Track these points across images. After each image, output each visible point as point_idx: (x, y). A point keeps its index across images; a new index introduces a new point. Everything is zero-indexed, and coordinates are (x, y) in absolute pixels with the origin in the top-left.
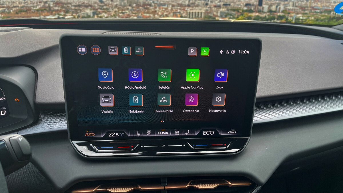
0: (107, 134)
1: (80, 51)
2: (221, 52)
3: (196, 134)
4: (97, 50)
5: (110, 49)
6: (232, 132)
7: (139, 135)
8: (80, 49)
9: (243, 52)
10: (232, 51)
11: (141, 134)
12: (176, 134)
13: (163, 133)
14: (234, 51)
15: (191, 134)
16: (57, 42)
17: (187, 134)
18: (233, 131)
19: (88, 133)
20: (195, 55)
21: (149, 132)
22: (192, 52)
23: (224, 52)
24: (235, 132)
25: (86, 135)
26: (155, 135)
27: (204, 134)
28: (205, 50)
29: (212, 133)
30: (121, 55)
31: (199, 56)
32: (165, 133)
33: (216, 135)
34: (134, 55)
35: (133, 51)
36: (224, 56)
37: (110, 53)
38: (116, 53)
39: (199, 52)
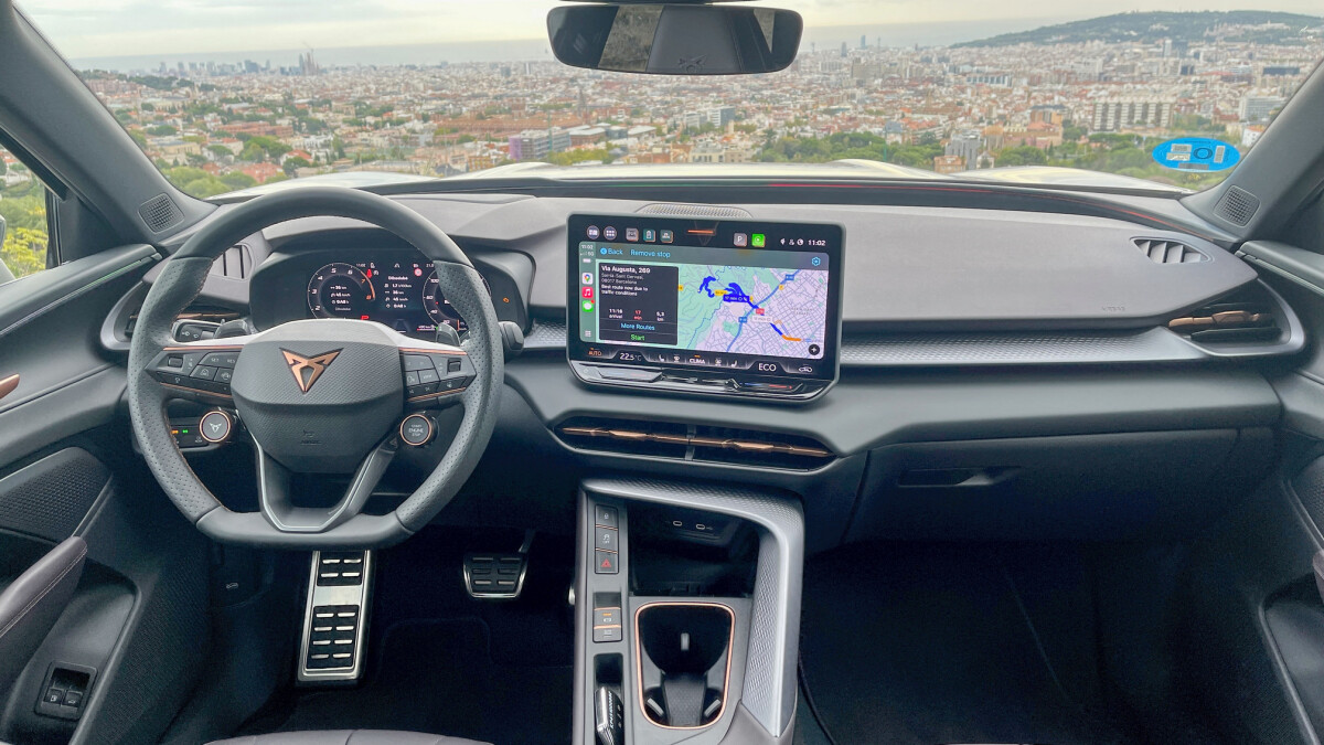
0: (619, 355)
1: (591, 233)
2: (783, 241)
3: (748, 367)
4: (612, 233)
5: (628, 233)
6: (805, 369)
7: (662, 360)
8: (590, 231)
9: (815, 243)
10: (799, 241)
11: (666, 359)
12: (716, 364)
13: (698, 361)
14: (802, 241)
15: (740, 367)
16: (563, 221)
17: (733, 366)
19: (593, 350)
20: (744, 244)
21: (677, 358)
22: (740, 240)
23: (787, 241)
24: (810, 370)
25: (590, 353)
26: (685, 363)
27: (761, 368)
28: (759, 238)
29: (773, 368)
30: (641, 241)
31: (749, 246)
32: (700, 362)
33: (780, 371)
34: (659, 242)
35: (658, 236)
36: (787, 247)
37: (628, 238)
38: (636, 239)
39: (749, 241)
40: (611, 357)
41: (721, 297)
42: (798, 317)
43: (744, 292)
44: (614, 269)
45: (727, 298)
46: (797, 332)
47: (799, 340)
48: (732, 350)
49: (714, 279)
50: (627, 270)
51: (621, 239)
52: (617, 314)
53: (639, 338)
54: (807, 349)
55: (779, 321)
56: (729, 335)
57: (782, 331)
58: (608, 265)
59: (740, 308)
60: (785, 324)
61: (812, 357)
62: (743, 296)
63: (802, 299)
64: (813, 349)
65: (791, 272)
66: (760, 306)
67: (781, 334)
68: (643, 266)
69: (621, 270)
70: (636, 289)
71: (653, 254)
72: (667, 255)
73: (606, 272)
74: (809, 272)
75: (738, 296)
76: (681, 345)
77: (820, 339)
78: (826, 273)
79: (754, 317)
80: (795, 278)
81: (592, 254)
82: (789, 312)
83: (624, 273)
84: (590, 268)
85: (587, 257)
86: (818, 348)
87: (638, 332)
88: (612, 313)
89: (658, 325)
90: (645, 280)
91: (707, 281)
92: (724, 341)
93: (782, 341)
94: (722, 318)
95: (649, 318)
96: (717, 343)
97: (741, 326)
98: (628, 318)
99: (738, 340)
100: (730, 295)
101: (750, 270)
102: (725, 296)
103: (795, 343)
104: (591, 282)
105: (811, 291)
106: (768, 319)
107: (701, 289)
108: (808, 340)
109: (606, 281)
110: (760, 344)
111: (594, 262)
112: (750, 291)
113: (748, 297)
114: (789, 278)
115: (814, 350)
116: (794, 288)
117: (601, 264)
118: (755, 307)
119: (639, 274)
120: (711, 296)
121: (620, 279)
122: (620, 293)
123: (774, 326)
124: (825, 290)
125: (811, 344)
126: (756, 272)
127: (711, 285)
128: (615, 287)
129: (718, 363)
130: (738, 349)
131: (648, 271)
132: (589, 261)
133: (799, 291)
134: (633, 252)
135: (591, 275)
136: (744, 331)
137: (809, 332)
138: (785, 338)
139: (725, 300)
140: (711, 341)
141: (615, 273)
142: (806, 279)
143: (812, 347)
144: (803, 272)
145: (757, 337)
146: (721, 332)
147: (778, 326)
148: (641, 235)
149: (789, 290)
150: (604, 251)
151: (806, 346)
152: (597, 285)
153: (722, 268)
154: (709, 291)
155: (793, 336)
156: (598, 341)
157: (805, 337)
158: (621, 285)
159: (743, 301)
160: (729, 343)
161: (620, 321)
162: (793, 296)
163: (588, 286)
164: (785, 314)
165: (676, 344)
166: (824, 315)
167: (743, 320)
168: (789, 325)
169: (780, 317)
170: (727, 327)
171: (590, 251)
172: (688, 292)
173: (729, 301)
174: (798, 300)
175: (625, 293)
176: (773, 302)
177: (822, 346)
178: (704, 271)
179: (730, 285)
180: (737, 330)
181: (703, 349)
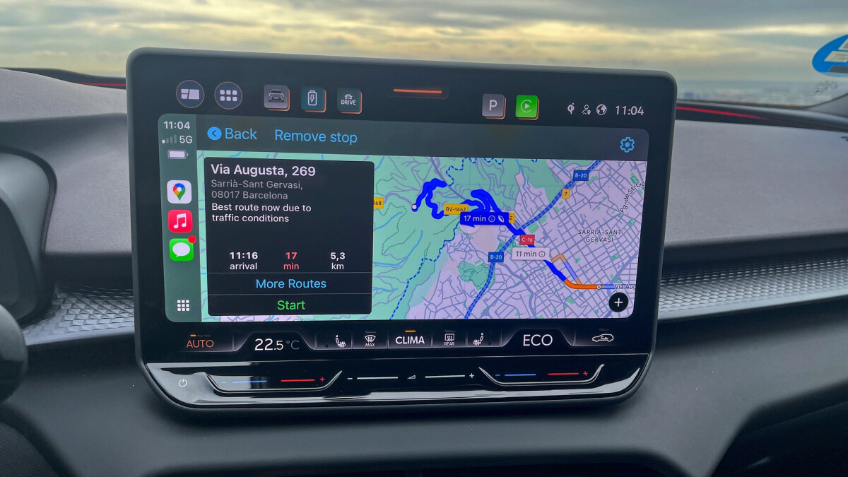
0: (250, 344)
1: (184, 97)
2: (571, 108)
3: (503, 344)
4: (232, 96)
5: (268, 96)
6: (604, 338)
7: (342, 345)
8: (183, 91)
9: (627, 112)
10: (600, 108)
11: (348, 343)
12: (446, 344)
13: (411, 340)
14: (604, 108)
15: (490, 344)
17: (477, 343)
18: (605, 336)
19: (196, 339)
20: (501, 114)
21: (370, 339)
22: (493, 107)
23: (578, 109)
24: (610, 338)
25: (190, 344)
26: (388, 346)
27: (527, 342)
28: (528, 103)
29: (547, 340)
30: (298, 110)
31: (511, 118)
32: (417, 341)
33: (560, 346)
34: (334, 112)
35: (333, 101)
36: (578, 120)
37: (267, 105)
38: (285, 106)
39: (511, 107)
40: (235, 348)
41: (455, 217)
42: (593, 246)
43: (499, 205)
44: (238, 169)
45: (466, 219)
46: (590, 274)
47: (594, 287)
48: (477, 314)
49: (443, 184)
50: (268, 171)
51: (251, 107)
52: (247, 260)
53: (294, 306)
54: (607, 302)
55: (560, 256)
56: (469, 287)
57: (566, 273)
58: (226, 162)
59: (489, 236)
60: (571, 262)
61: (615, 315)
62: (498, 212)
63: (601, 214)
64: (617, 301)
65: (584, 164)
66: (527, 231)
67: (563, 278)
68: (300, 163)
69: (254, 172)
70: (287, 208)
71: (321, 137)
72: (351, 139)
73: (220, 177)
74: (614, 164)
75: (487, 214)
76: (380, 311)
77: (628, 283)
78: (643, 166)
79: (517, 252)
80: (591, 175)
81: (189, 140)
82: (578, 238)
83: (259, 178)
84: (185, 170)
85: (178, 147)
86: (624, 298)
87: (292, 295)
88: (236, 261)
89: (333, 278)
90: (305, 191)
91: (429, 188)
92: (461, 298)
93: (565, 291)
94: (458, 256)
95: (314, 264)
96: (447, 302)
97: (492, 269)
98: (270, 267)
99: (486, 295)
100: (473, 213)
101: (510, 163)
102: (463, 214)
103: (587, 294)
104: (187, 199)
105: (617, 197)
106: (542, 252)
107: (418, 203)
108: (609, 286)
109: (220, 194)
110: (526, 300)
111: (192, 159)
112: (510, 203)
113: (506, 216)
114: (581, 176)
115: (619, 302)
116: (589, 194)
117: (208, 162)
118: (518, 232)
119: (292, 179)
120: (437, 215)
121: (250, 190)
122: (253, 219)
123: (551, 266)
124: (639, 197)
125: (613, 292)
126: (520, 166)
127: (438, 196)
128: (242, 208)
129: (449, 341)
130: (486, 312)
131: (313, 172)
132: (181, 154)
133: (597, 199)
134: (279, 134)
135: (187, 184)
136: (499, 278)
137: (612, 272)
138: (571, 285)
139: (463, 222)
140: (436, 300)
141: (240, 178)
142: (609, 177)
143: (614, 298)
144: (606, 166)
145: (522, 286)
146: (455, 283)
147: (559, 265)
148: (297, 99)
149: (579, 198)
150: (214, 133)
151: (605, 296)
152: (202, 204)
153: (457, 161)
154: (435, 207)
155: (583, 280)
156: (206, 317)
157: (605, 281)
158: (255, 202)
159: (497, 223)
160: (470, 302)
161: (251, 276)
162: (586, 210)
163: (181, 208)
164: (570, 243)
165: (367, 310)
166: (637, 241)
167: (496, 258)
168: (576, 261)
169: (562, 249)
170: (467, 272)
171: (185, 132)
172: (393, 211)
173: (471, 224)
174: (594, 216)
175: (263, 219)
176: (550, 222)
177: (631, 294)
178: (423, 168)
179: (474, 193)
180: (486, 277)
181: (420, 317)
